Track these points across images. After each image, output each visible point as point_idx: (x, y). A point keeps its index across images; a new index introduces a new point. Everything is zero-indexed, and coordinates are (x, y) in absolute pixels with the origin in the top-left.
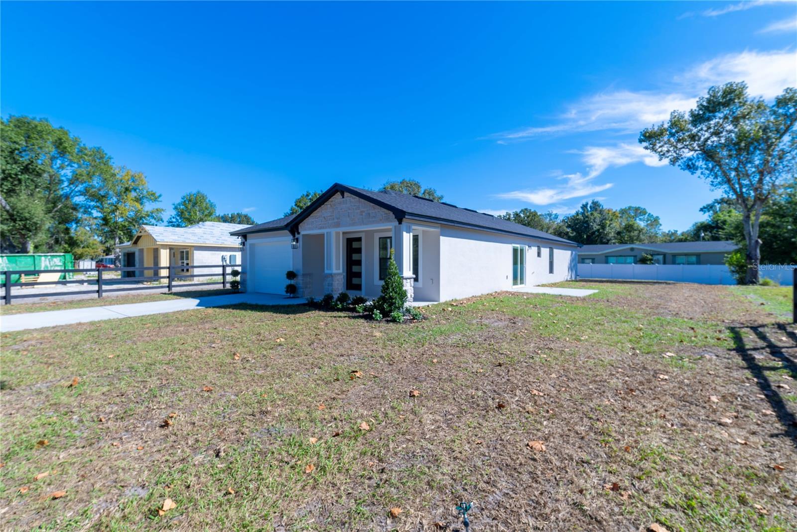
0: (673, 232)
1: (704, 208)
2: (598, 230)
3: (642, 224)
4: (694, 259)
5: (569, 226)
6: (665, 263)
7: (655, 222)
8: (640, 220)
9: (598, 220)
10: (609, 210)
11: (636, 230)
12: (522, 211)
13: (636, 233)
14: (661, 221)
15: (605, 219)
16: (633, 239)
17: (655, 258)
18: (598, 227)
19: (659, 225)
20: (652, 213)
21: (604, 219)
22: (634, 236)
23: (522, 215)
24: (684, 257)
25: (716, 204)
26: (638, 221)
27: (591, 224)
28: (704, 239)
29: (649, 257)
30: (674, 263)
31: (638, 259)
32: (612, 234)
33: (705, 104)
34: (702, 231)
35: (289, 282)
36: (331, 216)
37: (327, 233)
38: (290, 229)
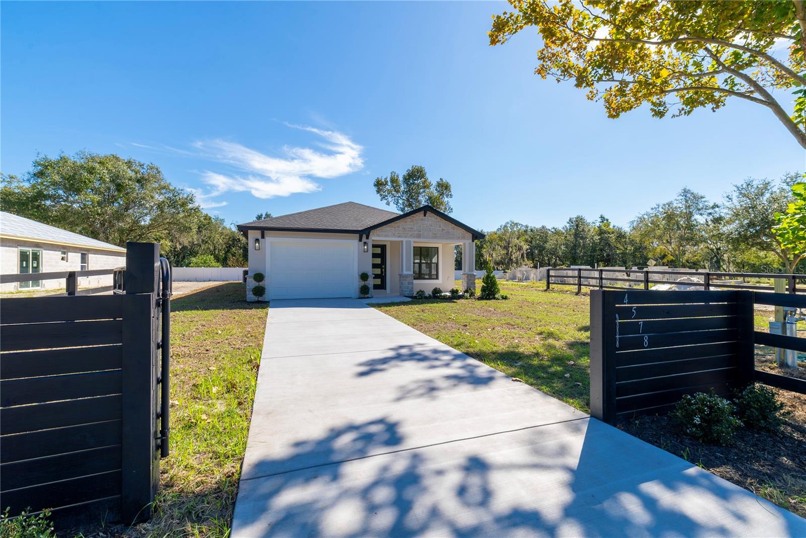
35: (363, 283)
36: (411, 228)
37: (406, 241)
38: (363, 234)
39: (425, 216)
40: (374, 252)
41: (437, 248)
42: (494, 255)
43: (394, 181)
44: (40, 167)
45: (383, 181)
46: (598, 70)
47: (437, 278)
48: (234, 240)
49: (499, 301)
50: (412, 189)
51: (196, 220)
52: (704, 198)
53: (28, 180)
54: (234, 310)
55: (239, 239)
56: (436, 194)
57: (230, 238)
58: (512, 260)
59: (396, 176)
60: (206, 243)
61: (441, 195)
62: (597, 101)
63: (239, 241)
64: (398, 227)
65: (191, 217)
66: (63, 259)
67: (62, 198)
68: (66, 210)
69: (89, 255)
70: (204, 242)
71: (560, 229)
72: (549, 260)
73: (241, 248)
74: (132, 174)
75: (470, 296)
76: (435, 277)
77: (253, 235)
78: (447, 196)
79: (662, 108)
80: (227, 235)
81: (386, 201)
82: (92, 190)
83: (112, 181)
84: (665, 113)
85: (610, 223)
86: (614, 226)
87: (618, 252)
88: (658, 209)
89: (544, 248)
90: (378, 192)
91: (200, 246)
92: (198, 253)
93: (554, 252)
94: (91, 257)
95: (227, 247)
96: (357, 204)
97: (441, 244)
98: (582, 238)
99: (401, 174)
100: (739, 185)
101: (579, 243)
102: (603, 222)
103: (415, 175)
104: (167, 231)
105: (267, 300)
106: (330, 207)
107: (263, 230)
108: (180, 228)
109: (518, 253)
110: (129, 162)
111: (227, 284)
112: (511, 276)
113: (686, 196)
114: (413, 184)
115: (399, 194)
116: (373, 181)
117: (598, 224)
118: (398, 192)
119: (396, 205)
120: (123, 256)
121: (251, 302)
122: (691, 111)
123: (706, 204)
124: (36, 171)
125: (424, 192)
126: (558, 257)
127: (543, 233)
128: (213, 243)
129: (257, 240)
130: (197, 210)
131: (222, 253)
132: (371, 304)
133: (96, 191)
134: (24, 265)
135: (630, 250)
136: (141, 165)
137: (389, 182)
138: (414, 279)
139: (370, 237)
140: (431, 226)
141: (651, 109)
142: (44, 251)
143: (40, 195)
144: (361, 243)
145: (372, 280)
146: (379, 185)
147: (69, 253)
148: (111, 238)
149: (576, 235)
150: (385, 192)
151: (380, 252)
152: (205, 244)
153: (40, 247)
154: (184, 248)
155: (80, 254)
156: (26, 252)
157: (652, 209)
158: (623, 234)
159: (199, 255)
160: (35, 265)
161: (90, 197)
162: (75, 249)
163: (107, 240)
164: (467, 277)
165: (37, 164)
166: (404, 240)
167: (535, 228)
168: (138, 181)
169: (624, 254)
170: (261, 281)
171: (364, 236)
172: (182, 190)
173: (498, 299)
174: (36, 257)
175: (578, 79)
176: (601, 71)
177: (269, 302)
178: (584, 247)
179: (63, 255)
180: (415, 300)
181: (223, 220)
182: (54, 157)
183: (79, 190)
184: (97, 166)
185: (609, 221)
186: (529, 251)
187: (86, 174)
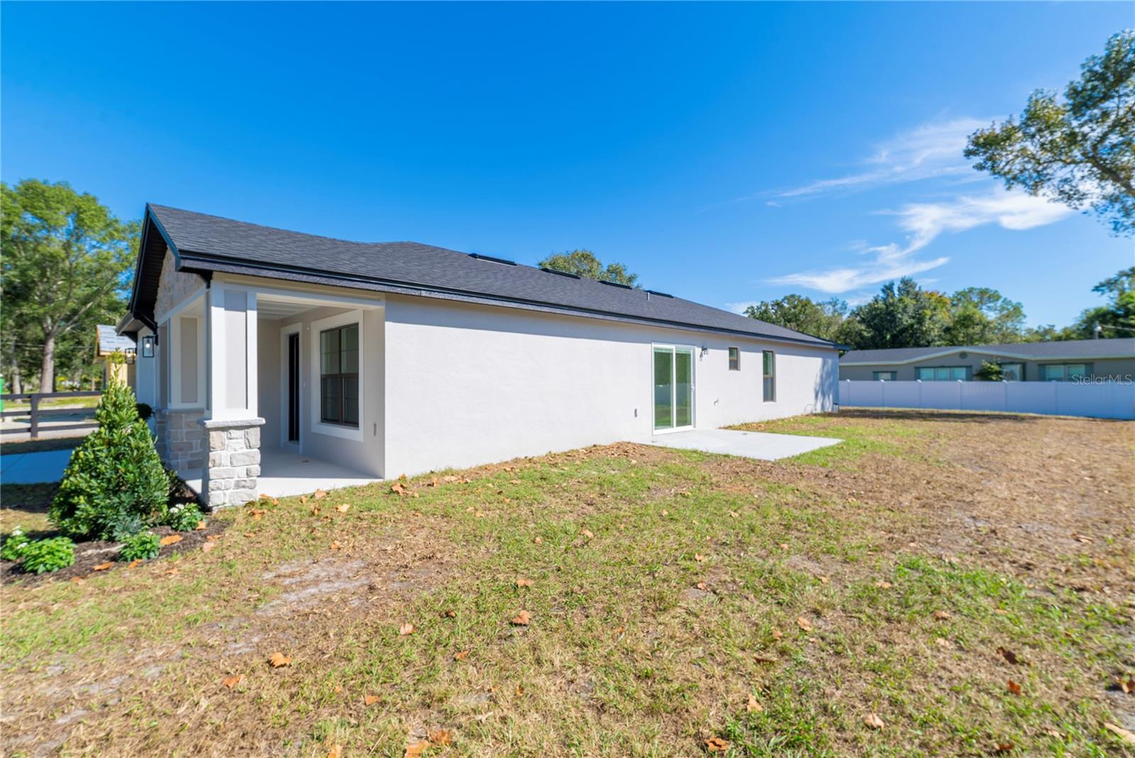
0: (1047, 327)
1: (1102, 285)
2: (912, 325)
3: (991, 316)
4: (1082, 369)
5: (863, 321)
6: (1024, 378)
7: (1016, 312)
8: (989, 308)
9: (911, 310)
10: (932, 294)
11: (977, 324)
12: (786, 298)
13: (978, 329)
14: (1024, 311)
15: (924, 307)
16: (972, 338)
17: (1006, 369)
18: (910, 321)
19: (1021, 317)
20: (1009, 299)
21: (921, 308)
22: (974, 334)
23: (786, 305)
24: (1062, 366)
25: (1124, 278)
26: (985, 311)
27: (899, 316)
28: (1101, 336)
29: (996, 368)
30: (1042, 378)
31: (975, 373)
32: (935, 332)
33: (1097, 68)
34: (1097, 322)
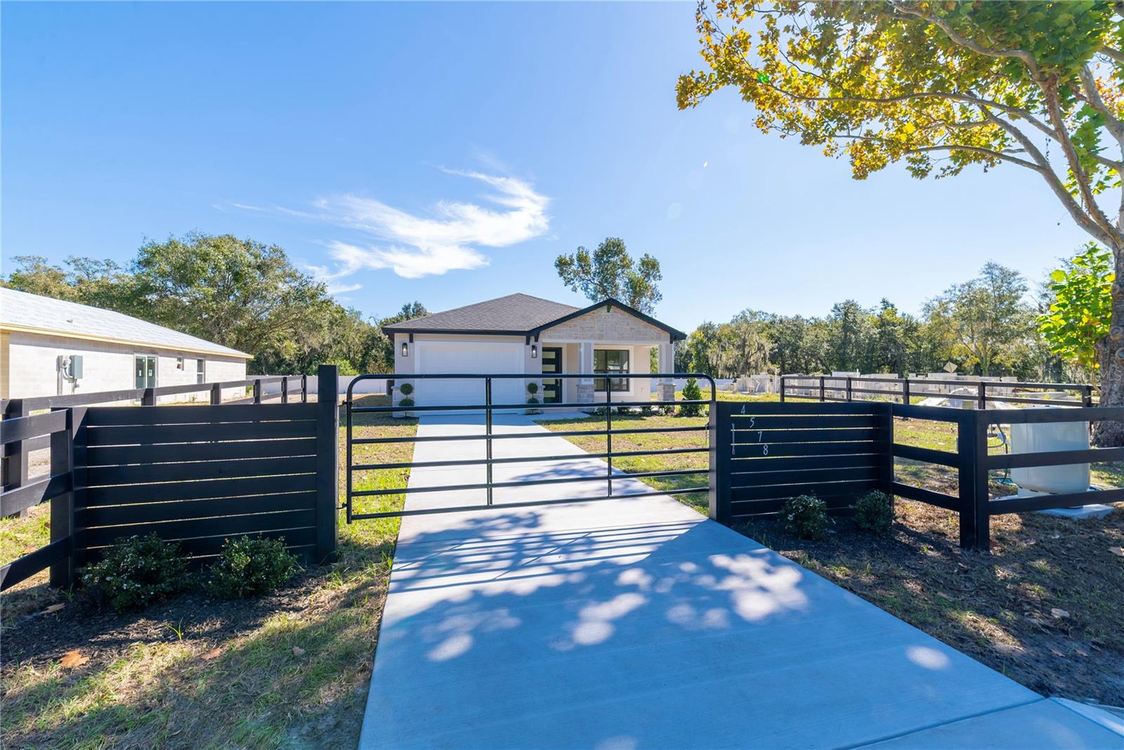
35: (530, 396)
36: (592, 327)
37: (585, 344)
38: (532, 335)
39: (608, 311)
40: (544, 357)
41: (628, 351)
42: (724, 358)
43: (582, 259)
44: (146, 255)
45: (567, 259)
46: (829, 123)
47: (628, 390)
48: (374, 339)
49: (701, 418)
50: (607, 269)
51: (328, 316)
52: (1017, 274)
53: (132, 270)
54: (380, 427)
55: (380, 338)
56: (639, 275)
57: (368, 336)
58: (750, 363)
59: (584, 253)
60: (338, 343)
61: (646, 276)
62: (838, 157)
63: (381, 340)
64: (575, 326)
65: (322, 312)
66: (178, 367)
67: (170, 291)
68: (175, 306)
69: (207, 362)
70: (336, 342)
71: (823, 319)
72: (806, 363)
73: (382, 349)
74: (251, 259)
75: (666, 412)
76: (625, 388)
77: (400, 338)
78: (654, 277)
79: (923, 166)
80: (365, 333)
81: (572, 286)
82: (205, 280)
83: (229, 269)
84: (927, 172)
85: (896, 310)
86: (904, 315)
87: (908, 351)
88: (954, 292)
89: (798, 347)
90: (561, 274)
91: (331, 347)
92: (328, 357)
93: (813, 353)
94: (209, 364)
95: (364, 349)
96: (527, 296)
97: (633, 347)
98: (855, 333)
99: (592, 248)
100: (1067, 258)
101: (850, 338)
102: (885, 308)
103: (611, 250)
104: (293, 330)
105: (416, 416)
106: (492, 301)
107: (412, 333)
108: (308, 327)
109: (758, 353)
110: (248, 243)
111: (367, 397)
112: (741, 387)
113: (991, 273)
114: (608, 262)
115: (589, 276)
116: (554, 259)
117: (878, 312)
118: (587, 273)
119: (585, 291)
120: (244, 363)
121: (398, 418)
122: (959, 170)
123: (1022, 283)
124: (141, 259)
125: (623, 272)
126: (820, 360)
127: (796, 328)
128: (347, 343)
129: (405, 345)
130: (328, 302)
131: (359, 357)
132: (538, 421)
133: (211, 282)
134: (140, 375)
135: (925, 348)
136: (263, 248)
137: (575, 260)
138: (596, 391)
139: (539, 339)
140: (616, 324)
141: (908, 168)
142: (160, 358)
143: (147, 288)
144: (528, 346)
145: (543, 391)
146: (562, 264)
147: (185, 360)
148: (227, 340)
149: (846, 328)
150: (570, 274)
151: (554, 357)
152: (336, 345)
153: (157, 354)
154: (313, 350)
155: (196, 361)
156: (142, 360)
157: (946, 292)
158: (915, 325)
159: (329, 359)
160: (150, 375)
161: (201, 290)
162: (191, 355)
163: (223, 342)
164: (664, 389)
165: (143, 251)
166: (583, 342)
167: (787, 317)
168: (259, 267)
169: (917, 354)
170: (409, 393)
171: (533, 338)
172: (311, 278)
173: (701, 416)
174: (152, 365)
175: (804, 135)
176: (833, 125)
177: (418, 418)
178: (858, 344)
179: (179, 363)
180: (594, 417)
181: (359, 313)
182: (162, 241)
183: (191, 281)
184: (211, 250)
185: (896, 307)
186: (777, 350)
187: (199, 261)
